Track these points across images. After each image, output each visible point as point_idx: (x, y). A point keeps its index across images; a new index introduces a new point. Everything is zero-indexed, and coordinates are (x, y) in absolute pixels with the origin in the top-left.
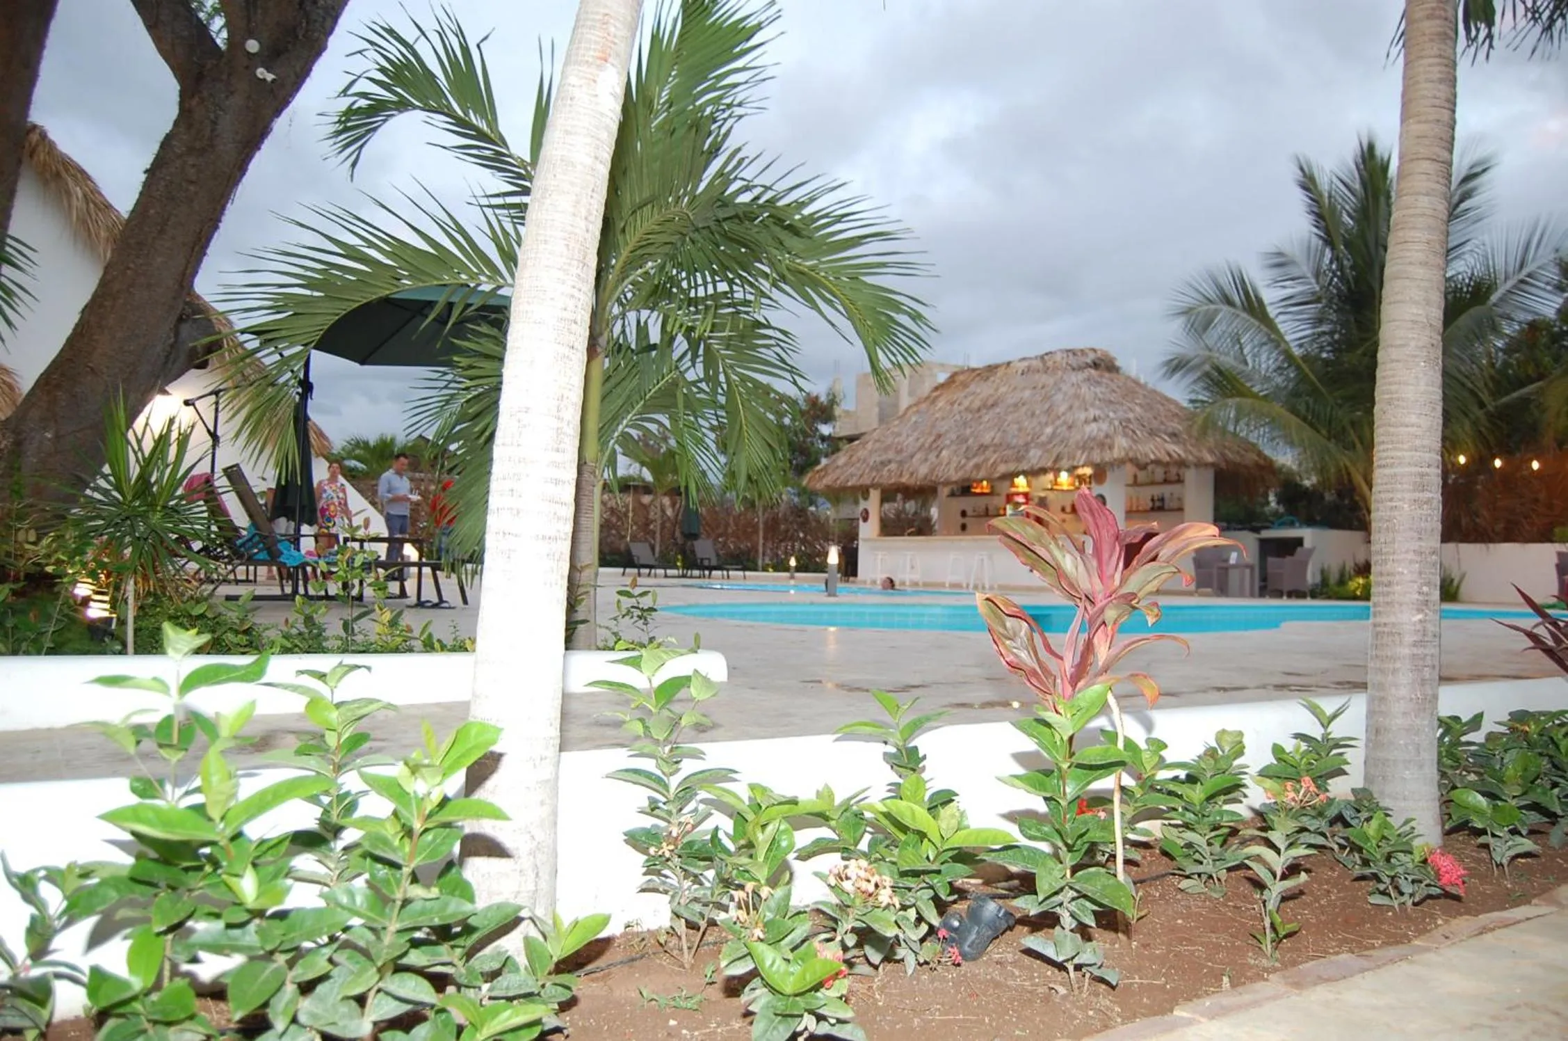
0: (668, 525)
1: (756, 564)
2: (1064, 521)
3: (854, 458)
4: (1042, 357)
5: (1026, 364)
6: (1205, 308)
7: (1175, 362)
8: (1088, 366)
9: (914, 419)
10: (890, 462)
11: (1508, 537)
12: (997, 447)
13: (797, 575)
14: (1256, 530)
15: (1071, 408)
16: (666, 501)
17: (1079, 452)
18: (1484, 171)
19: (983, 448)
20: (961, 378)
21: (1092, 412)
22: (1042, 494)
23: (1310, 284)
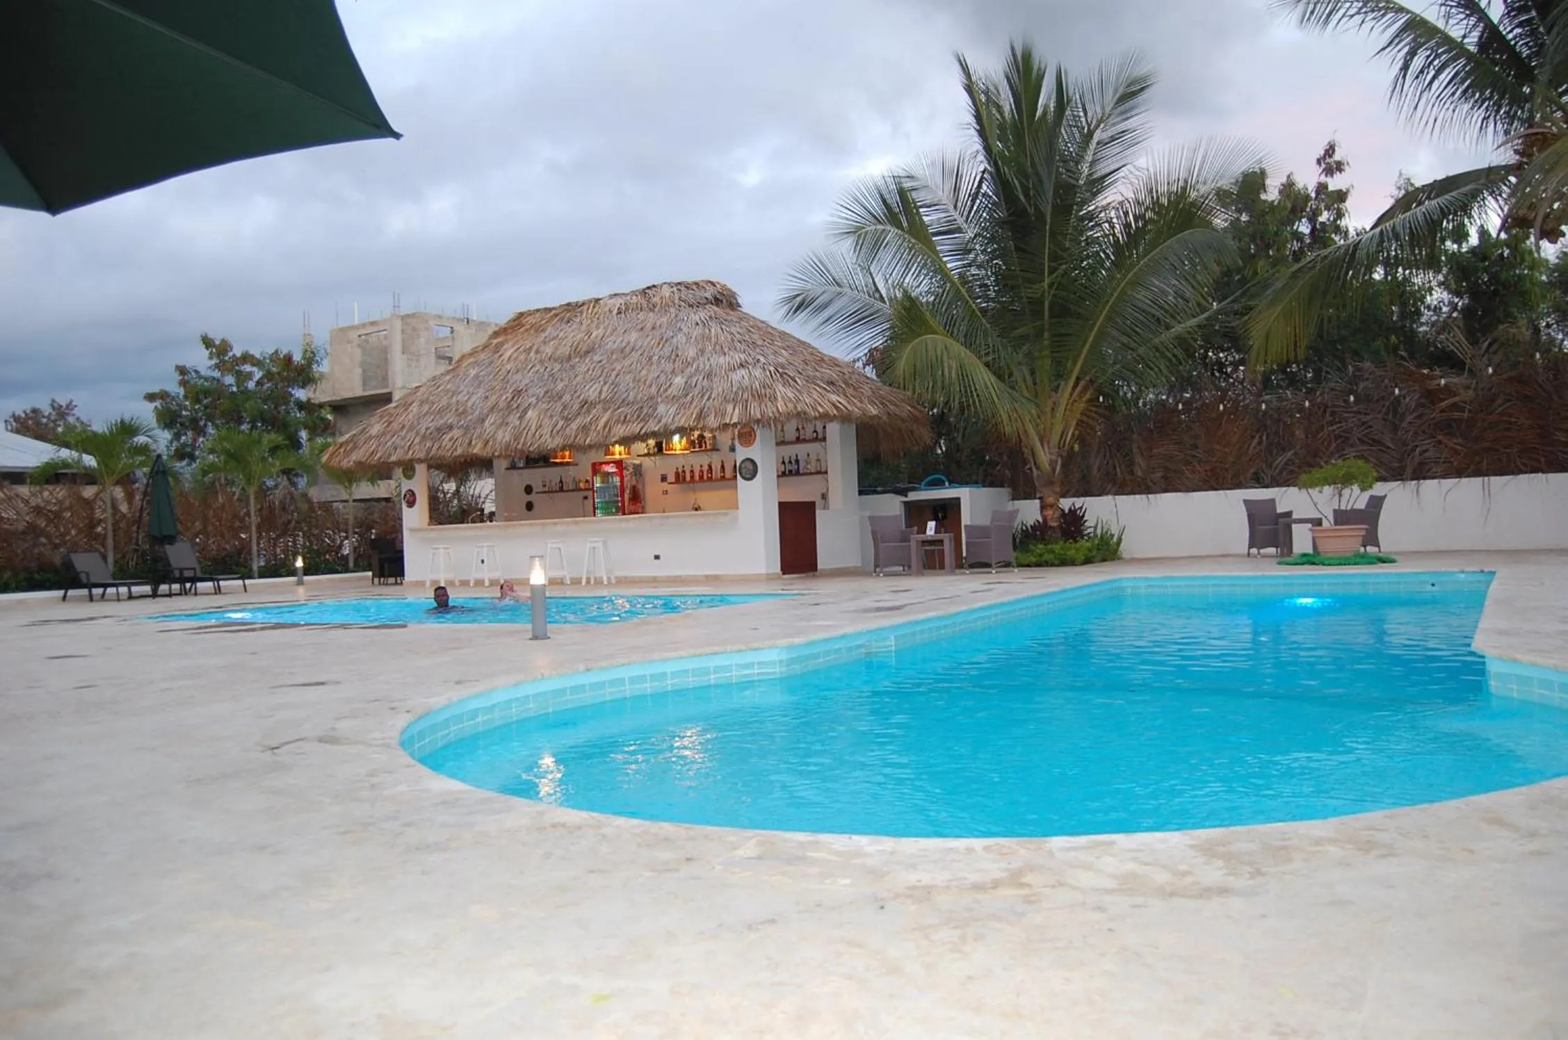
0: (123, 525)
1: (251, 570)
2: (666, 492)
3: (395, 425)
4: (644, 292)
5: (620, 301)
6: (873, 228)
7: (799, 299)
8: (708, 301)
9: (473, 372)
10: (451, 428)
11: (1169, 486)
12: (607, 403)
13: (306, 578)
14: (904, 492)
15: (702, 351)
16: (119, 492)
17: (730, 408)
18: (1143, 89)
19: (586, 405)
20: (531, 320)
21: (738, 357)
22: (637, 462)
23: (946, 211)
